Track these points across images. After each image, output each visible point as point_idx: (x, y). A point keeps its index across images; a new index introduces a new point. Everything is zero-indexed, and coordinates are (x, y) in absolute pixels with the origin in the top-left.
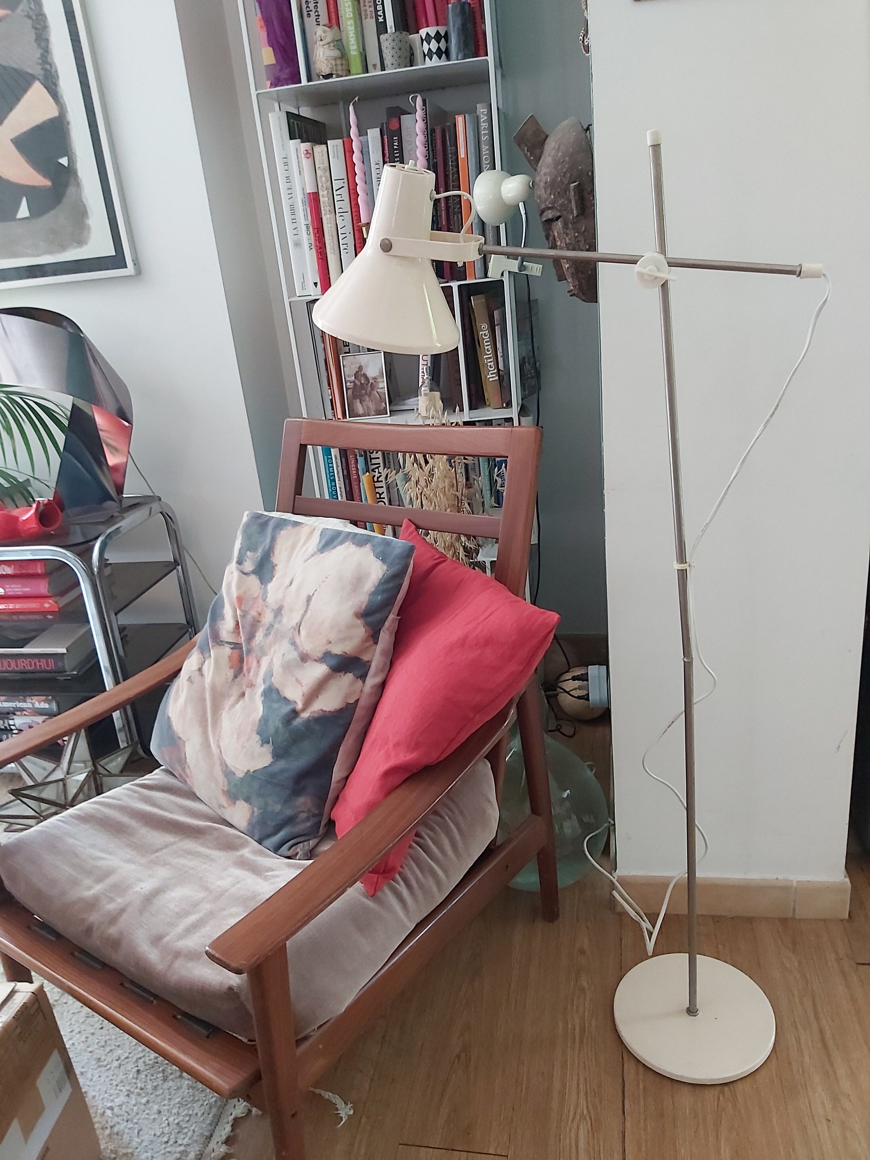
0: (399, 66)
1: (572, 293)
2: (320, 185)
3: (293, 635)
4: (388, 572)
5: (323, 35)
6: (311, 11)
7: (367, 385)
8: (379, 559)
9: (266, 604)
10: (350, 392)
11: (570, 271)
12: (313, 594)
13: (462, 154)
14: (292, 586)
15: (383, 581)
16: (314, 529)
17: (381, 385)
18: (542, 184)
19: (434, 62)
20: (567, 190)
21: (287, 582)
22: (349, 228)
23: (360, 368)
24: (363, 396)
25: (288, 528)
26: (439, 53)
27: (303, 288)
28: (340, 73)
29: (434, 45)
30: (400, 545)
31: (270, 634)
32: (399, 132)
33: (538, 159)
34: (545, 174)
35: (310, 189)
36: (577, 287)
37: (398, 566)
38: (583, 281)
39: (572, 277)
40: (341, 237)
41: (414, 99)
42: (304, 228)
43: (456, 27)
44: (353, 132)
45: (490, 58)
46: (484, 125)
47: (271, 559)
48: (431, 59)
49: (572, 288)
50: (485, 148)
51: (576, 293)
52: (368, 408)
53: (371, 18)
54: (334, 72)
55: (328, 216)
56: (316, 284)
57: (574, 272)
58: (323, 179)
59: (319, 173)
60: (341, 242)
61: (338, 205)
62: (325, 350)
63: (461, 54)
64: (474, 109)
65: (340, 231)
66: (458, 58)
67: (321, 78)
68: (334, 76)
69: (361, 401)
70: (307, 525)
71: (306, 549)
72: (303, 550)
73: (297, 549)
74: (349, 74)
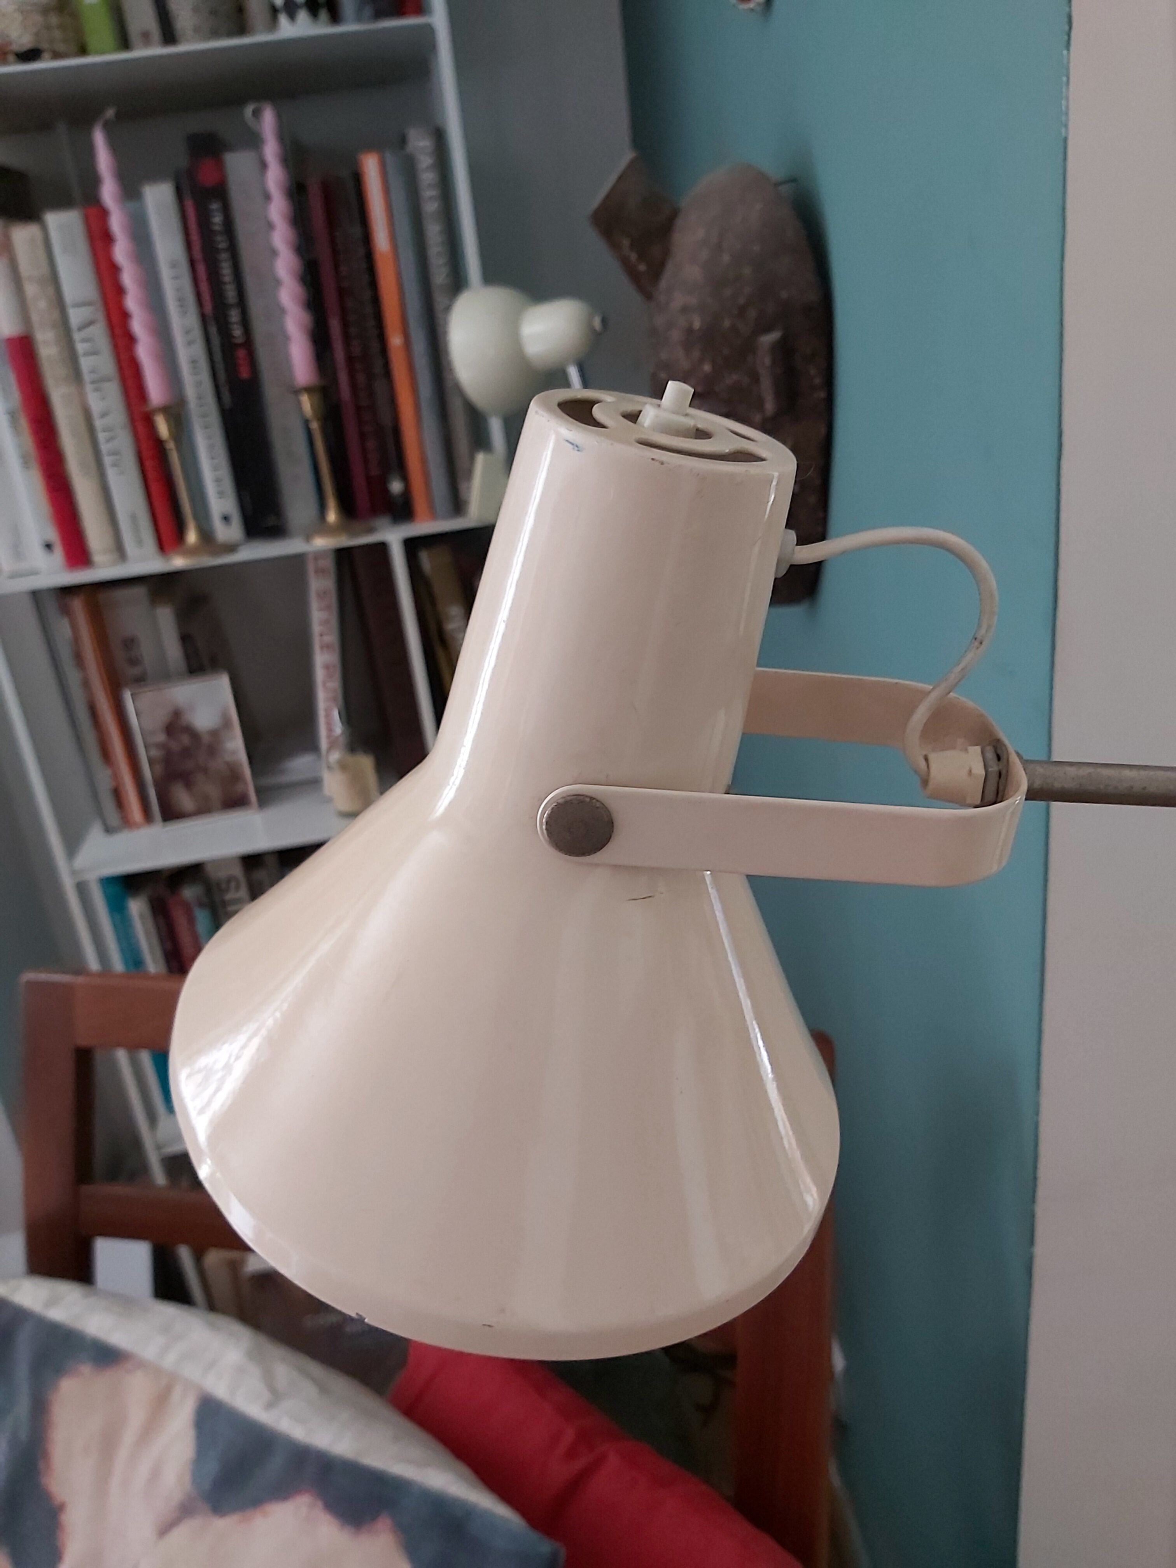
0: (215, 34)
2: (35, 318)
7: (197, 747)
10: (158, 768)
13: (382, 243)
18: (676, 335)
19: (303, 26)
20: (748, 348)
22: (118, 417)
23: (177, 714)
24: (190, 773)
26: (313, 5)
27: (16, 552)
28: (61, 47)
32: (221, 193)
33: (657, 270)
34: (685, 310)
35: (9, 329)
40: (101, 436)
41: (257, 113)
44: (109, 192)
45: (439, 20)
46: (427, 177)
48: (292, 19)
50: (434, 231)
52: (206, 797)
54: (44, 46)
55: (63, 388)
56: (48, 546)
58: (42, 304)
59: (31, 289)
60: (104, 447)
61: (85, 363)
62: (86, 684)
63: (368, 11)
64: (403, 141)
65: (98, 423)
66: (359, 19)
67: (11, 58)
68: (46, 55)
69: (189, 785)
70: (142, 1364)
71: (155, 1474)
72: (143, 1470)
73: (123, 1453)
74: (83, 51)
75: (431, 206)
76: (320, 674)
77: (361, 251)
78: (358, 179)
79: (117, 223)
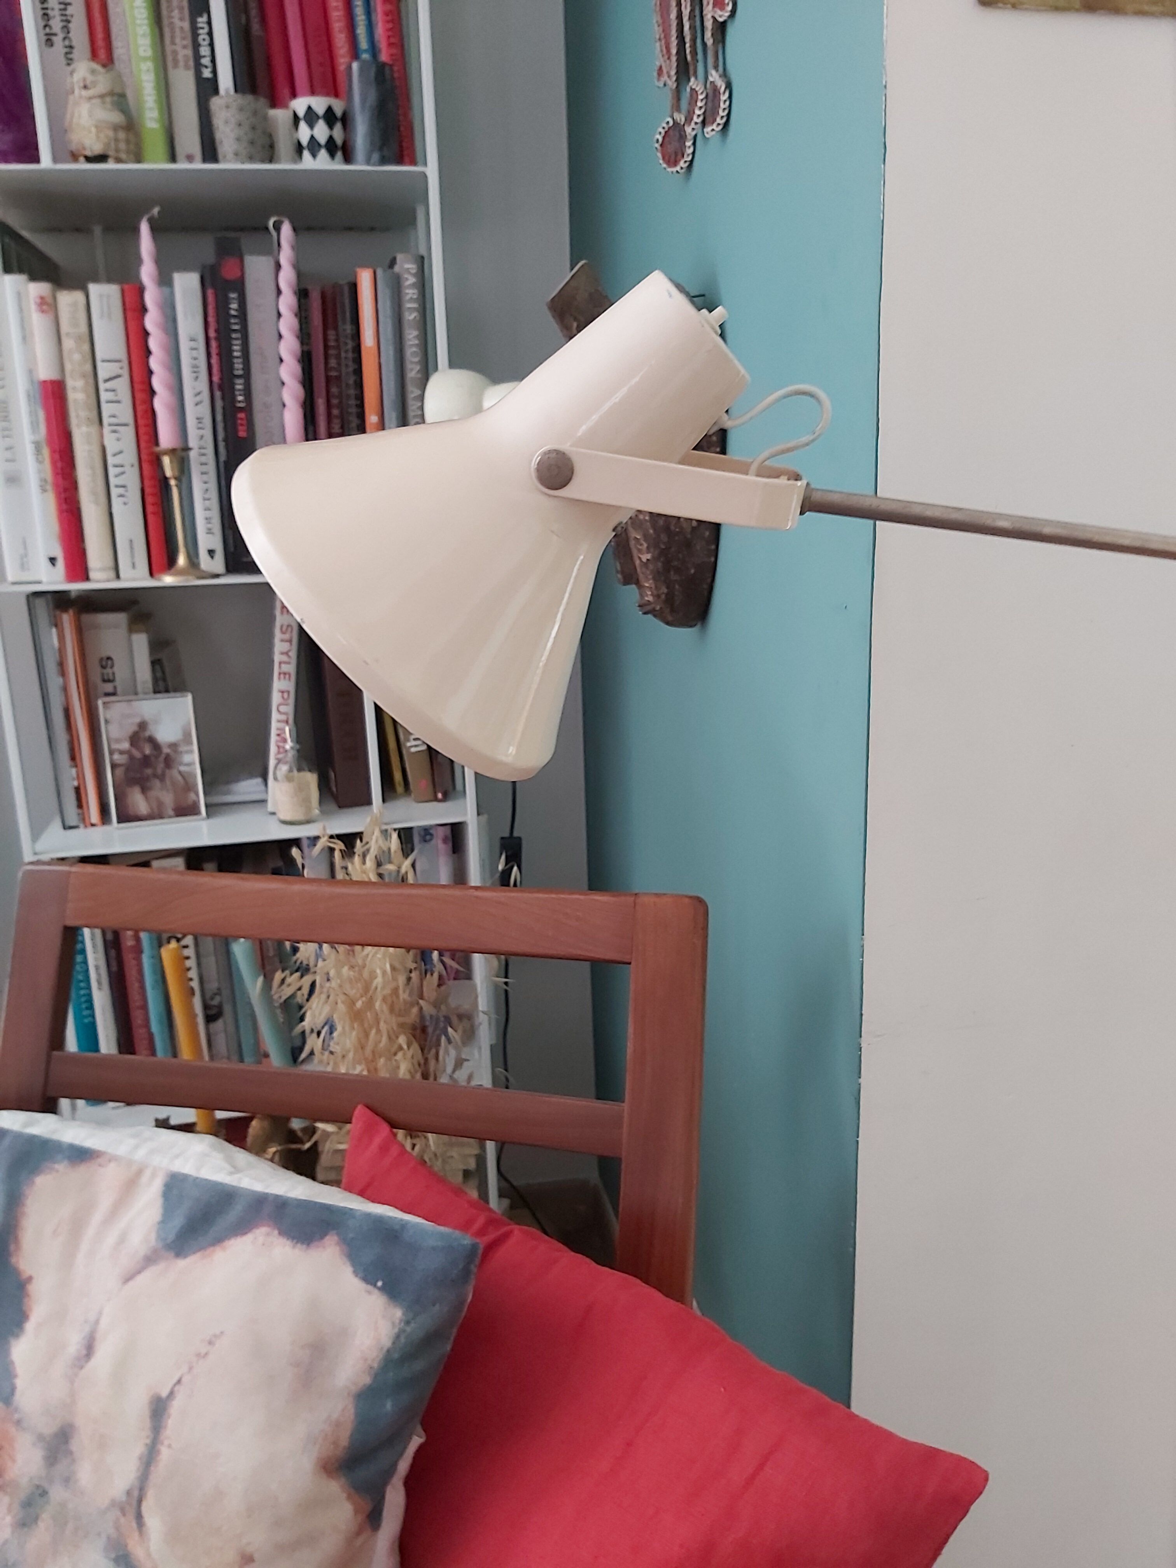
0: (251, 159)
1: (649, 608)
2: (68, 367)
3: (117, 1528)
4: (408, 1329)
5: (90, 78)
6: (55, 35)
7: (157, 757)
8: (375, 1285)
9: (16, 1416)
10: (120, 772)
11: (651, 567)
12: (171, 1394)
13: (368, 338)
14: (95, 1361)
15: (396, 1356)
16: (139, 1173)
17: (186, 758)
19: (322, 162)
21: (74, 1342)
22: (130, 456)
23: (143, 726)
24: (147, 779)
25: (56, 1166)
26: (331, 147)
27: (23, 566)
28: (123, 156)
29: (321, 132)
30: (432, 1242)
31: (36, 1519)
32: (239, 285)
35: (46, 372)
36: (663, 597)
37: (437, 1307)
38: (677, 587)
39: (654, 579)
40: (112, 471)
41: (277, 227)
42: (29, 449)
43: (368, 105)
44: (147, 273)
45: (432, 170)
46: (410, 294)
47: (13, 1260)
48: (314, 155)
49: (650, 598)
50: (411, 336)
51: (658, 608)
52: (160, 804)
53: (187, 67)
54: (111, 153)
55: (84, 429)
56: (53, 560)
57: (661, 570)
58: (77, 357)
59: (68, 344)
60: (113, 481)
61: (106, 409)
62: (65, 689)
63: (376, 156)
64: (393, 263)
65: (111, 461)
66: (368, 162)
67: (82, 159)
68: (110, 160)
69: (144, 790)
70: (113, 1158)
71: (122, 1240)
72: (111, 1239)
73: (91, 1231)
74: (139, 161)
75: (411, 316)
76: (276, 698)
77: (350, 345)
78: (354, 287)
79: (150, 298)
